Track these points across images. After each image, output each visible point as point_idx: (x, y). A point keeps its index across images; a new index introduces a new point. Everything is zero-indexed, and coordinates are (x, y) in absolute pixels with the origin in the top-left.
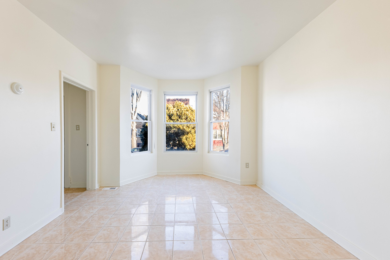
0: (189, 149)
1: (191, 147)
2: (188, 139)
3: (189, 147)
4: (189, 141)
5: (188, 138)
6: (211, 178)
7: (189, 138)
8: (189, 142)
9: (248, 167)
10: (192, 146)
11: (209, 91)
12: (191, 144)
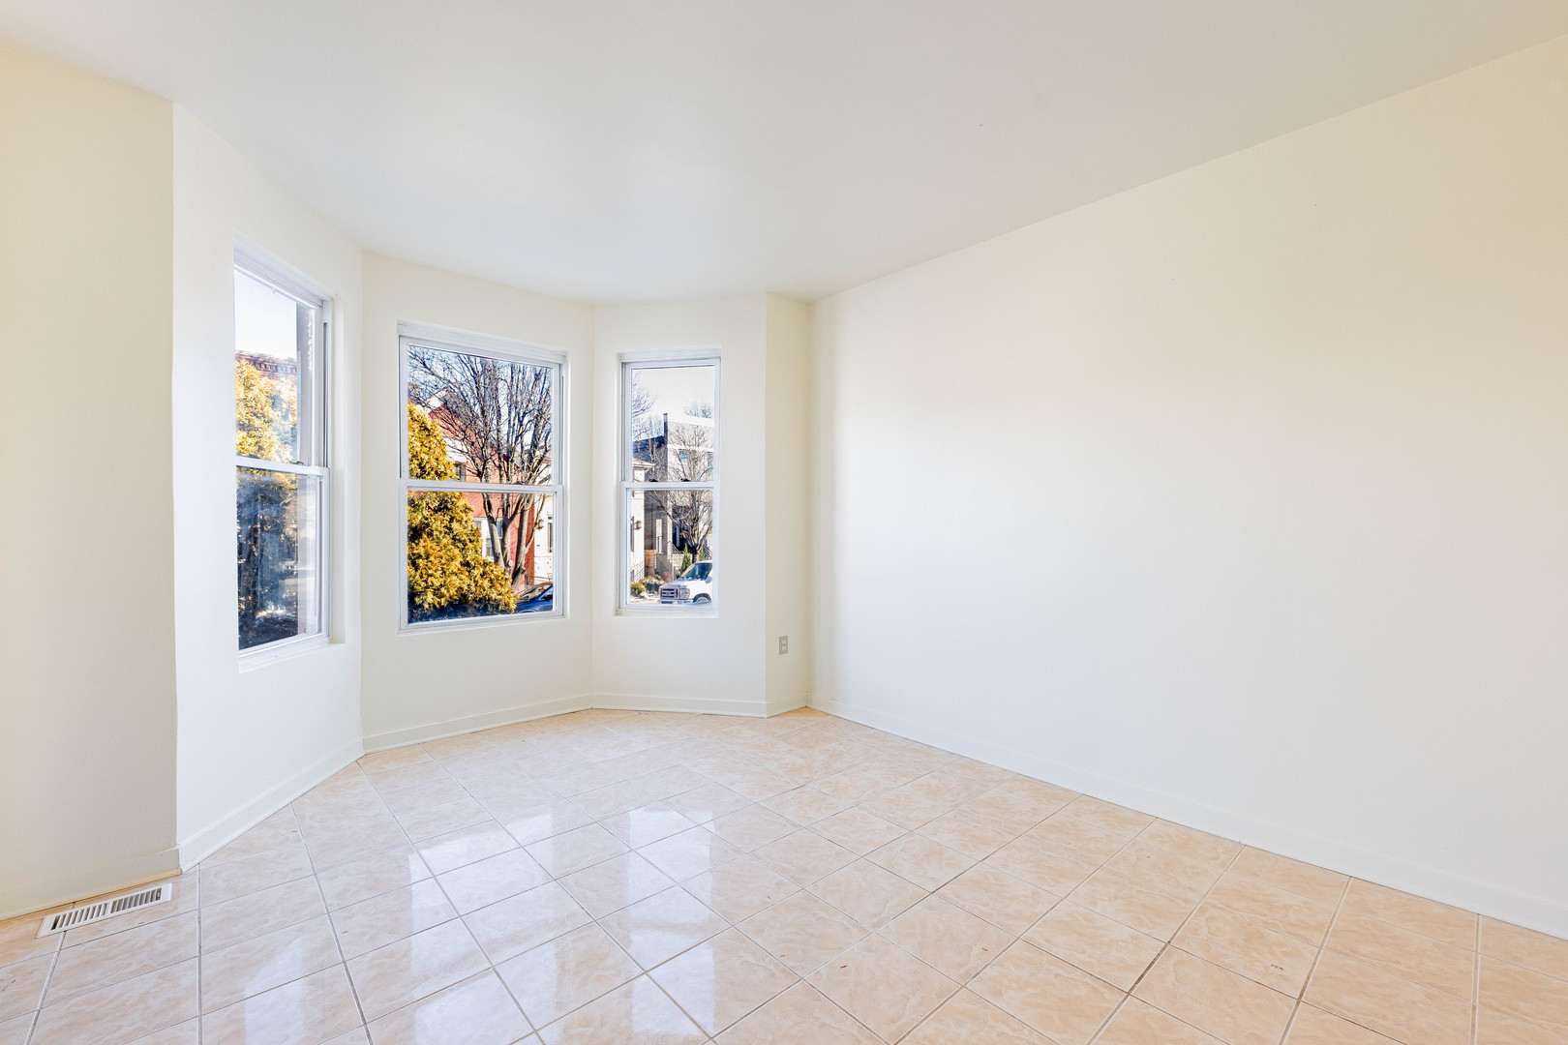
0: (434, 606)
1: (443, 596)
2: (421, 562)
3: (430, 597)
4: (430, 572)
5: (420, 556)
6: (640, 715)
7: (427, 558)
8: (431, 575)
9: (786, 652)
10: (448, 595)
11: (619, 360)
12: (441, 585)
